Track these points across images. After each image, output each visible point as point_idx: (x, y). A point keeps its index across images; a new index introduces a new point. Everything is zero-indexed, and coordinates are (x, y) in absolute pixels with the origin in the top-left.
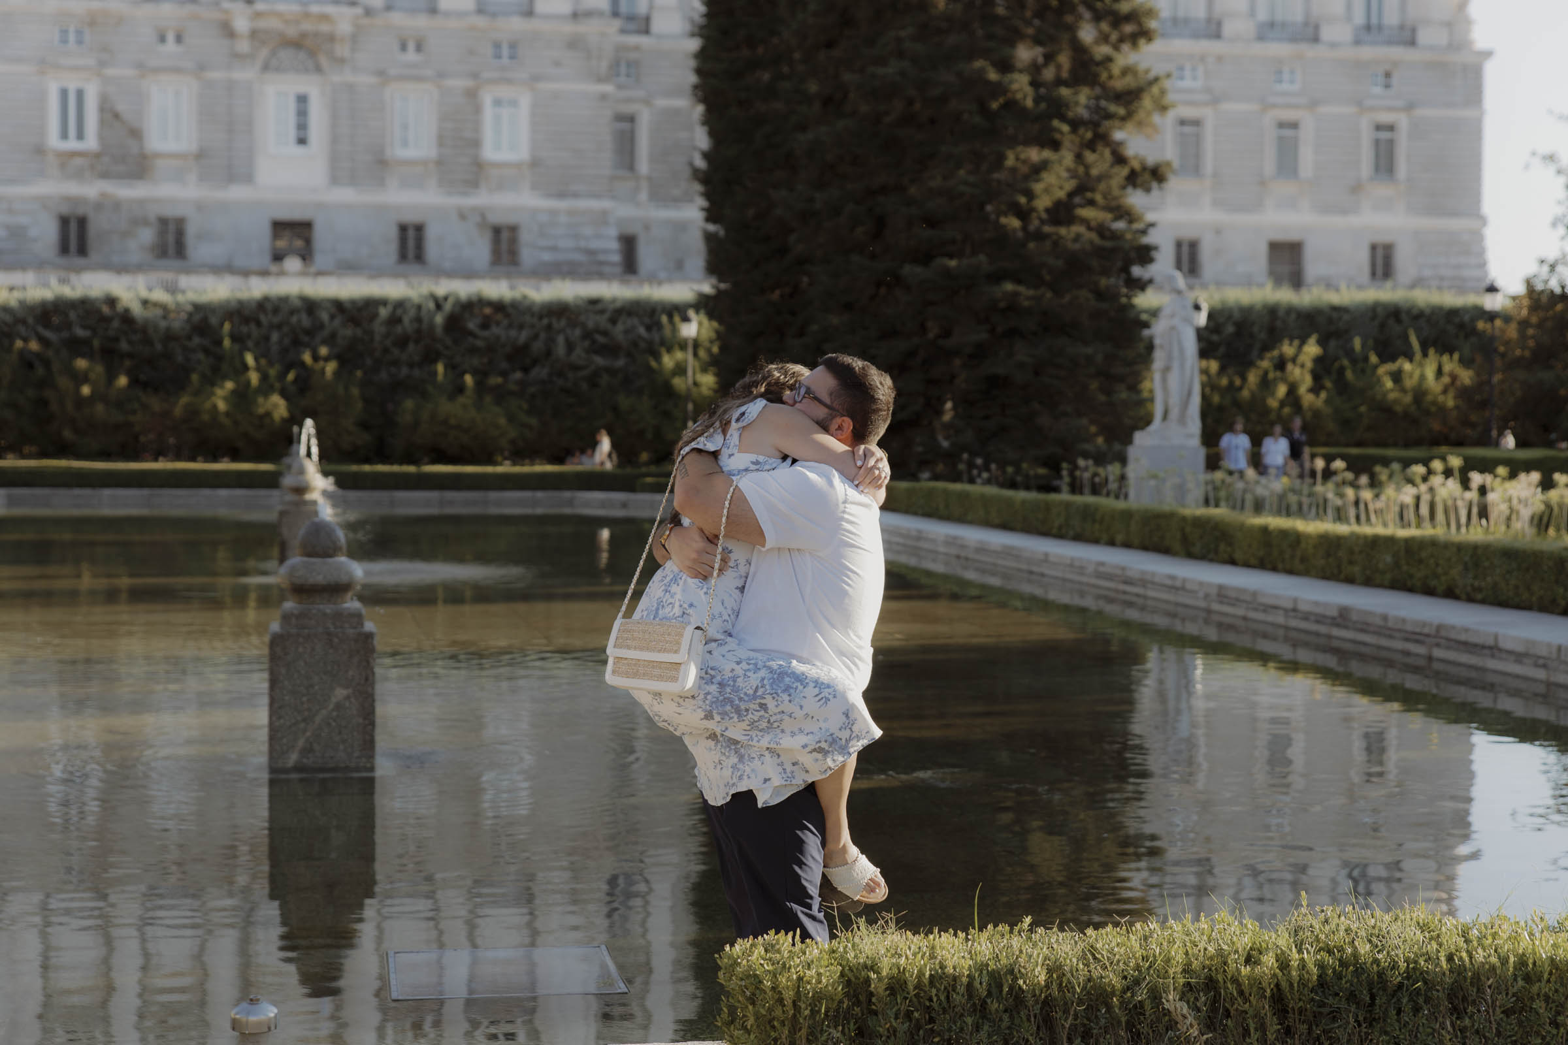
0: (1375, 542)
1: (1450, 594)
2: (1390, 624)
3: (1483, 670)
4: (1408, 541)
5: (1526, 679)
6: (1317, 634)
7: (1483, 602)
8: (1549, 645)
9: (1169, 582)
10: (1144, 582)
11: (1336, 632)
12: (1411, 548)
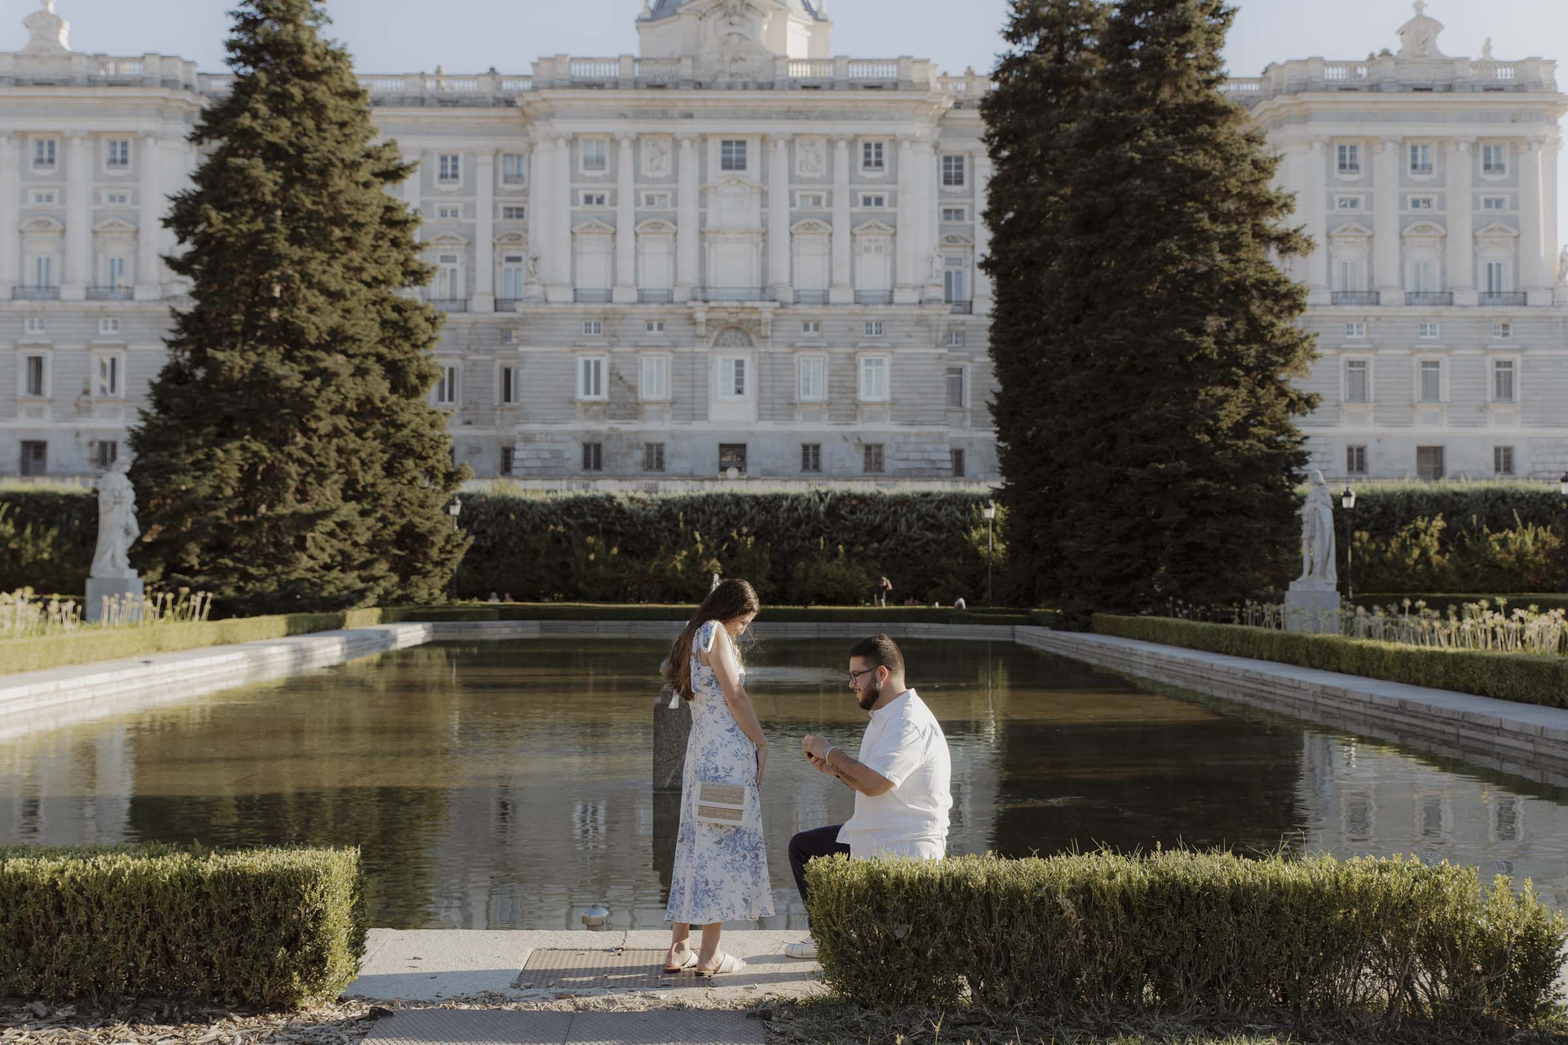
0: (1432, 656)
1: (1483, 693)
2: (1432, 712)
3: (1493, 744)
4: (1455, 656)
5: (1520, 750)
6: (1385, 719)
7: (1505, 698)
8: (1535, 726)
9: (1290, 684)
10: (1274, 684)
11: (1397, 718)
12: (1456, 659)
